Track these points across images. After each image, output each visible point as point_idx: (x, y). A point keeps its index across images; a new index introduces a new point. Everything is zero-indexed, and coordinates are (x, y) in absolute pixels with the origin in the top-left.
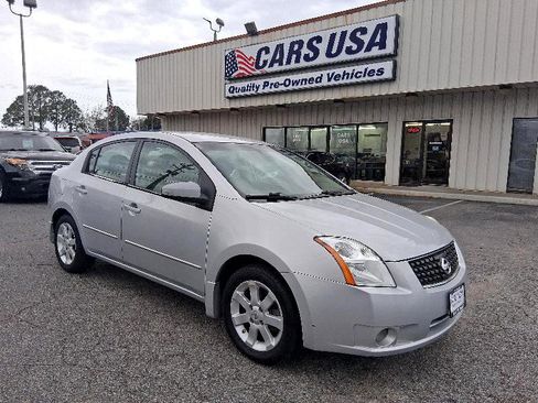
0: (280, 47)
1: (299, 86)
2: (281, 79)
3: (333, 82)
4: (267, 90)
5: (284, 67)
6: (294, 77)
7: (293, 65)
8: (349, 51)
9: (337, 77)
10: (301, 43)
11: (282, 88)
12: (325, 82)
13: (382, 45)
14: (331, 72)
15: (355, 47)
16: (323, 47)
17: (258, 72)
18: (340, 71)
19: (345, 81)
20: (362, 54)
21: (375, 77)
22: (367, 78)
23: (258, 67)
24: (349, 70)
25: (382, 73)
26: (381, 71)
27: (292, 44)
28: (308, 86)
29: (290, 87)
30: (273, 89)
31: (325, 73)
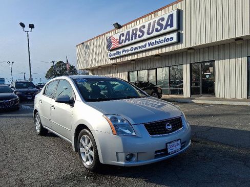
0: (128, 33)
1: (137, 50)
2: (129, 48)
3: (151, 47)
4: (124, 53)
6: (134, 46)
7: (134, 41)
8: (157, 30)
9: (152, 44)
10: (136, 30)
11: (130, 52)
12: (148, 47)
13: (171, 25)
14: (150, 41)
15: (159, 28)
16: (145, 30)
17: (120, 45)
18: (153, 41)
19: (156, 45)
20: (163, 31)
21: (170, 42)
22: (166, 43)
23: (120, 43)
24: (157, 39)
25: (173, 39)
26: (172, 38)
27: (133, 31)
28: (140, 49)
29: (133, 51)
30: (127, 53)
31: (147, 42)
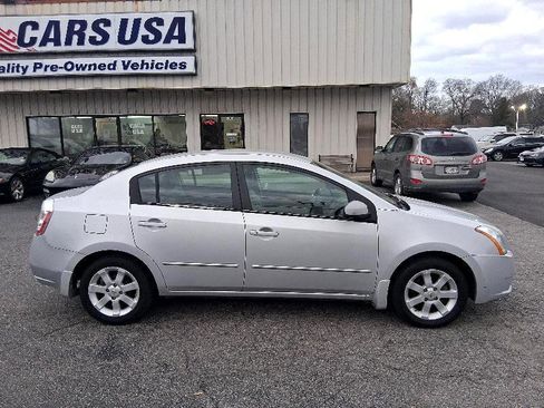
0: (54, 24)
1: (86, 72)
2: (60, 62)
3: (130, 70)
4: (40, 72)
5: (63, 48)
6: (78, 61)
8: (146, 40)
9: (135, 66)
10: (83, 23)
11: (63, 72)
12: (120, 70)
13: (182, 39)
14: (126, 59)
15: (152, 37)
17: (23, 50)
18: (137, 60)
19: (144, 71)
20: (160, 45)
21: (178, 71)
22: (169, 71)
23: (21, 43)
24: (148, 59)
25: (185, 67)
26: (183, 66)
27: (72, 23)
28: (98, 71)
29: (74, 72)
30: (49, 73)
31: (119, 60)
